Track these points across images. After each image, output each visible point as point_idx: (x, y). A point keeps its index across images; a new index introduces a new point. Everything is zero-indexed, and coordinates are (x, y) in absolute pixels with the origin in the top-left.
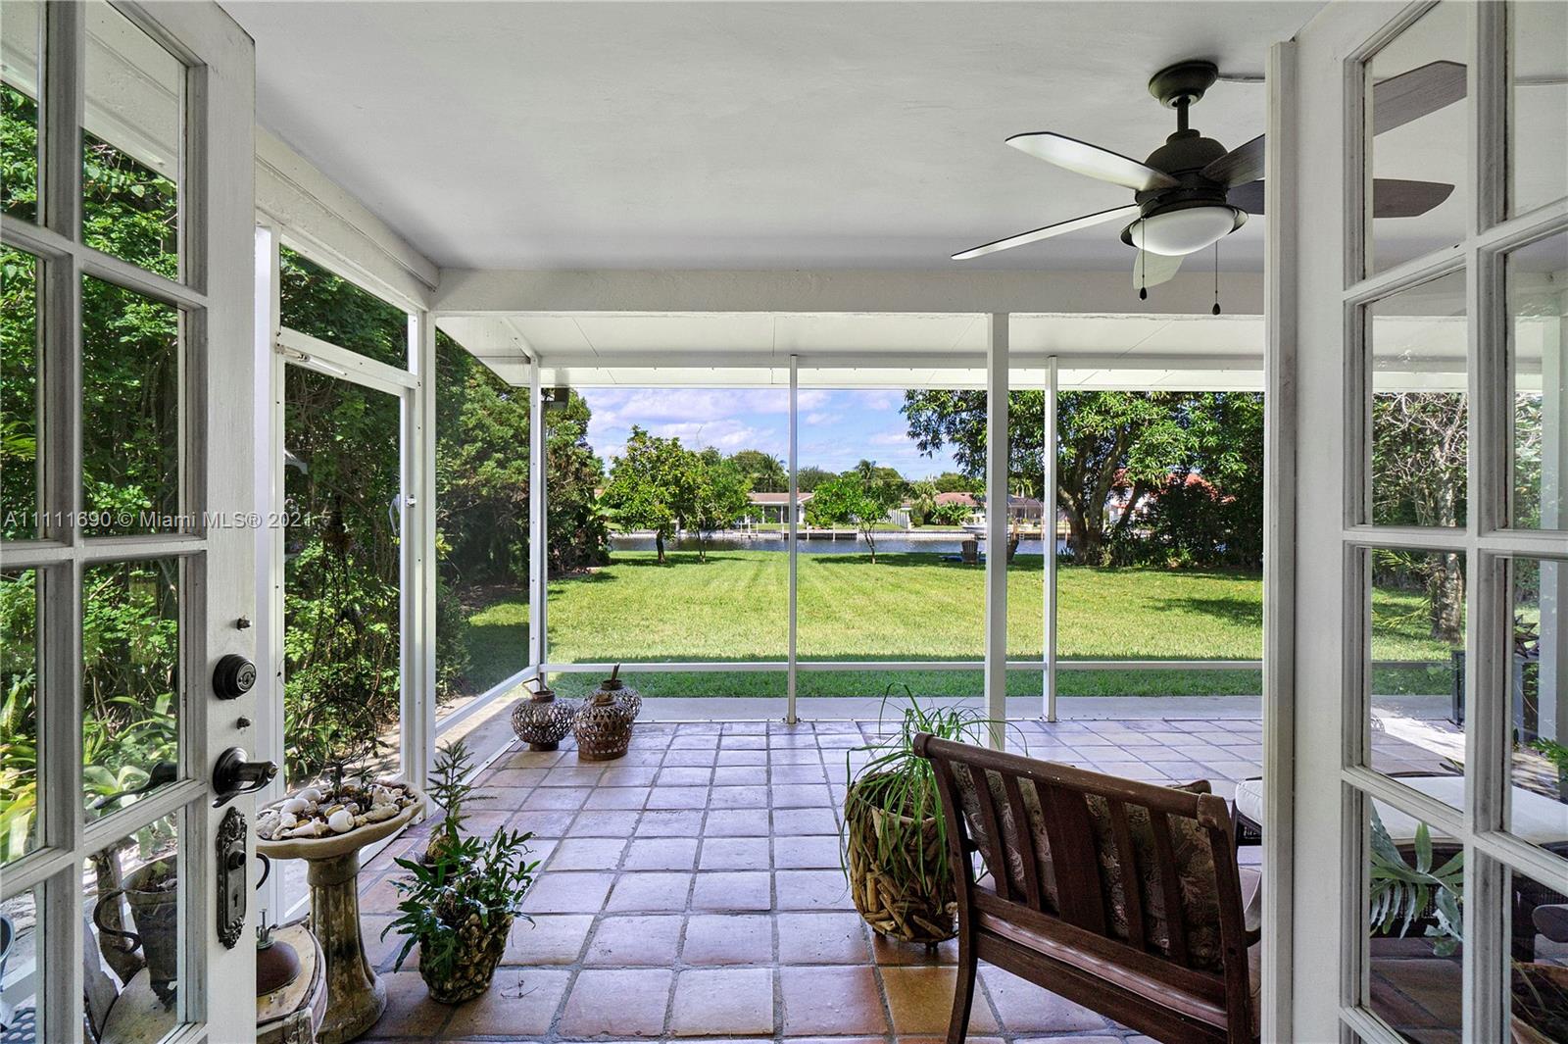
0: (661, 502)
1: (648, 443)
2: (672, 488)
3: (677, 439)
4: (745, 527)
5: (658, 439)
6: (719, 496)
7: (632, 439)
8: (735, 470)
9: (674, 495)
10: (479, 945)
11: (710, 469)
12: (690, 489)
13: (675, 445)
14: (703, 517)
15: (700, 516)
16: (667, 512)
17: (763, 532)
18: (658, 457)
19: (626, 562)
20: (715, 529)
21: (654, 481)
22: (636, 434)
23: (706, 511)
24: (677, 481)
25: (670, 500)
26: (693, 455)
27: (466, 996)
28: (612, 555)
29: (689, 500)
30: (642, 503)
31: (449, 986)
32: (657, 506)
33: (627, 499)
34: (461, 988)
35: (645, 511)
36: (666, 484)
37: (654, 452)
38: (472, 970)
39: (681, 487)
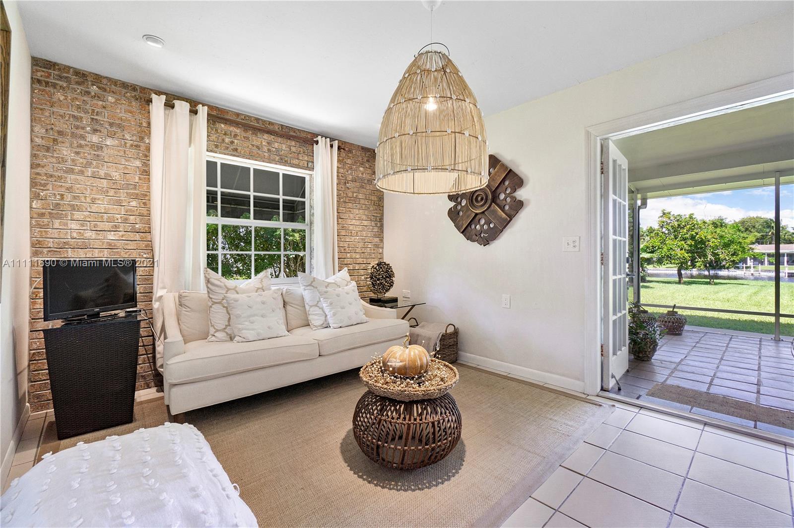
0: (681, 249)
1: (672, 218)
2: (689, 242)
3: (693, 214)
4: (749, 267)
5: (679, 215)
6: (726, 246)
7: (662, 216)
8: (739, 230)
9: (691, 246)
10: (649, 347)
11: (718, 230)
12: (702, 242)
13: (691, 217)
14: (713, 258)
15: (710, 257)
16: (686, 255)
17: (766, 271)
18: (679, 225)
19: (658, 282)
20: (722, 268)
21: (676, 239)
22: (664, 214)
23: (714, 254)
24: (693, 238)
25: (687, 248)
26: (704, 222)
27: (645, 360)
28: (648, 279)
29: (701, 248)
30: (668, 250)
31: (641, 355)
32: (678, 252)
33: (659, 248)
34: (644, 357)
35: (671, 254)
36: (685, 239)
37: (676, 224)
38: (648, 352)
39: (696, 241)
